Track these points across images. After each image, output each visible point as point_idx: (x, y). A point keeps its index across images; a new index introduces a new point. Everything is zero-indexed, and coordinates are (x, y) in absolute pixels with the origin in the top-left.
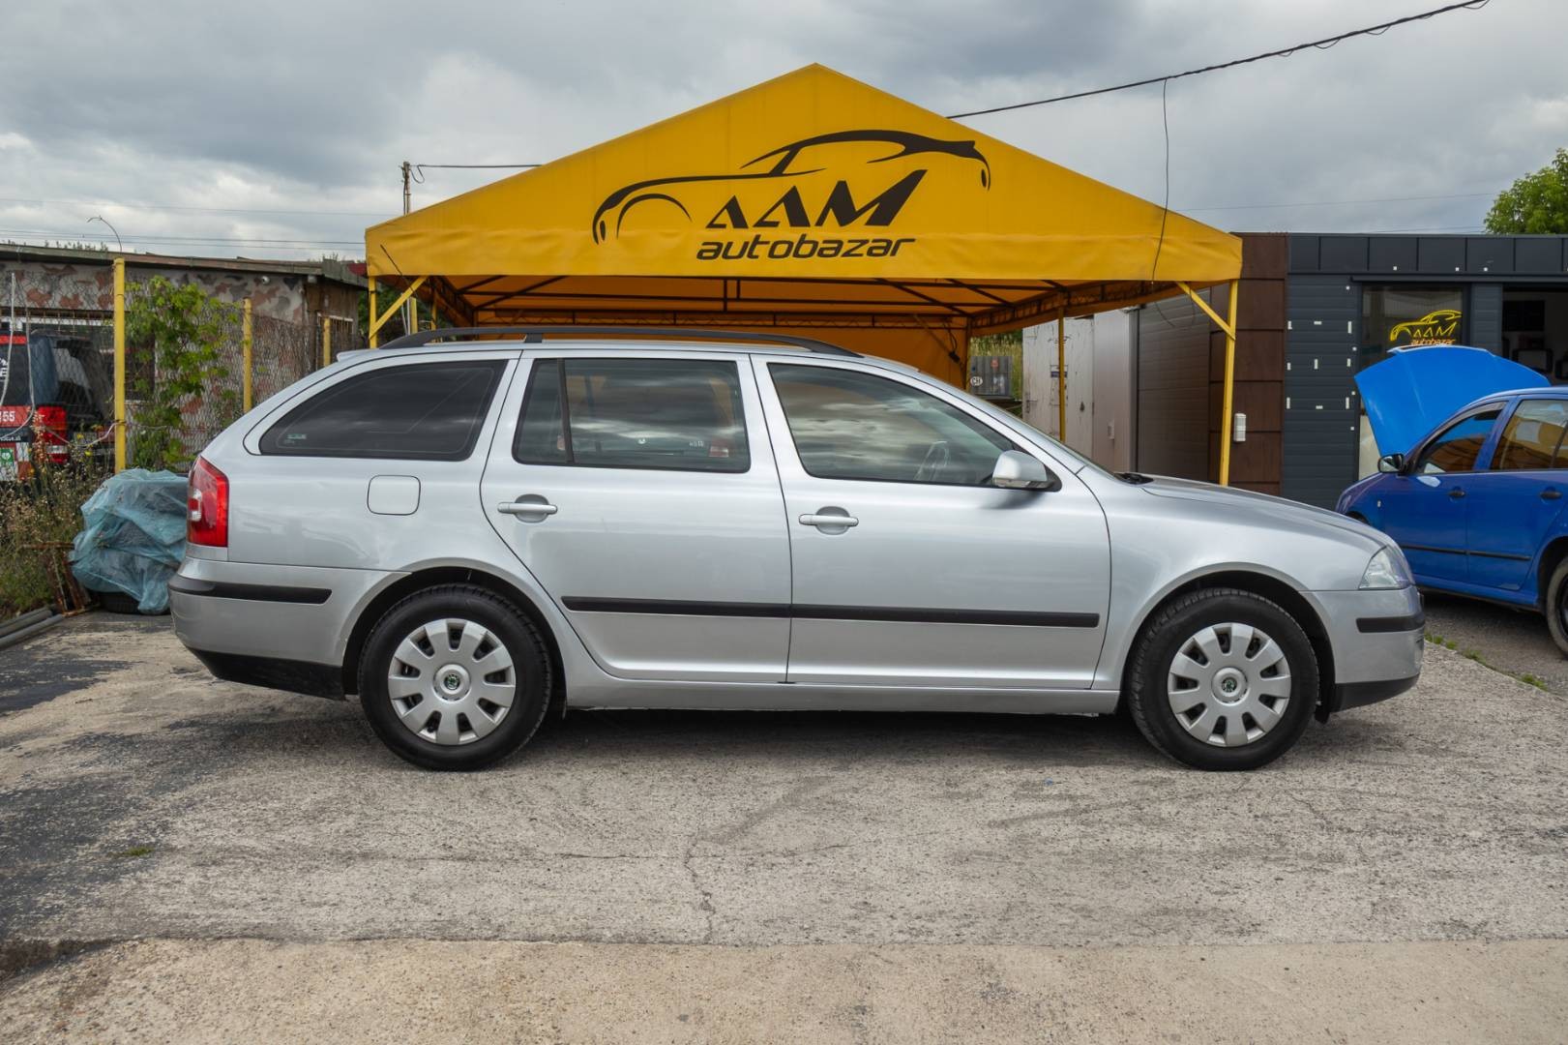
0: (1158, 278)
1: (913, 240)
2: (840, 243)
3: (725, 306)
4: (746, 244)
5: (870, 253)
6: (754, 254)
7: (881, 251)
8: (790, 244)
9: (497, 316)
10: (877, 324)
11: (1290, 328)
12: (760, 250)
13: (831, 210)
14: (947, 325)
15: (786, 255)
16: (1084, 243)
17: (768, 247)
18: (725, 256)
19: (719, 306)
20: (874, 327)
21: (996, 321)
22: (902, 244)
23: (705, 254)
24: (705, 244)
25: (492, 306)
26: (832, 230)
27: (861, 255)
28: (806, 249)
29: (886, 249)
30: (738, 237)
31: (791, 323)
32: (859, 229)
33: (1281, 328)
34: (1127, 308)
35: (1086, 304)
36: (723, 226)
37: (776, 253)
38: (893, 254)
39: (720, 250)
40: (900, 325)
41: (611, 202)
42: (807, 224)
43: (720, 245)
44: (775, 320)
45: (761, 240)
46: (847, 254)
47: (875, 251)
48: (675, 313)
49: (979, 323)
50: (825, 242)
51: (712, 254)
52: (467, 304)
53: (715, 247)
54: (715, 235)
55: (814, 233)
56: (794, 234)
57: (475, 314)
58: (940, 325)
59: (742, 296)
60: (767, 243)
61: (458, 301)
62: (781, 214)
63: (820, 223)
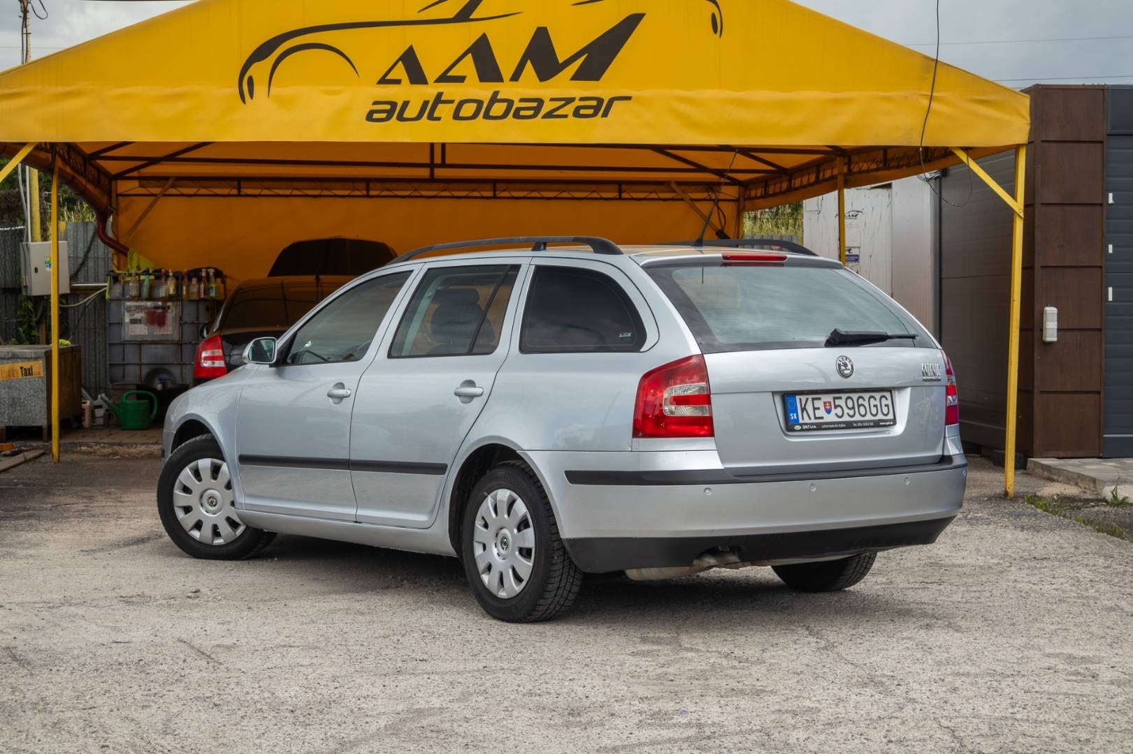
0: (928, 142)
1: (629, 98)
2: (540, 102)
3: (432, 173)
4: (426, 103)
5: (577, 113)
6: (436, 115)
7: (591, 112)
8: (480, 103)
9: (141, 186)
10: (624, 195)
11: (1111, 201)
12: (444, 111)
13: (529, 62)
14: (713, 196)
15: (475, 116)
16: (837, 101)
17: (451, 108)
18: (401, 118)
19: (425, 173)
20: (620, 198)
21: (771, 191)
22: (615, 102)
23: (376, 116)
24: (375, 103)
25: (135, 174)
26: (530, 86)
27: (566, 116)
28: (498, 109)
29: (596, 109)
30: (416, 95)
31: (515, 194)
32: (563, 85)
33: (1099, 201)
34: (928, 175)
35: (868, 171)
36: (398, 82)
37: (462, 114)
38: (605, 115)
39: (394, 111)
40: (654, 196)
41: (261, 53)
42: (500, 79)
43: (394, 105)
44: (495, 190)
45: (443, 98)
46: (549, 115)
47: (582, 112)
48: (368, 182)
49: (753, 193)
50: (522, 100)
51: (383, 115)
52: (101, 171)
53: (388, 107)
54: (389, 92)
55: (508, 90)
56: (484, 91)
57: (113, 183)
58: (704, 195)
59: (448, 161)
60: (452, 102)
61: (89, 168)
62: (468, 67)
63: (516, 77)
